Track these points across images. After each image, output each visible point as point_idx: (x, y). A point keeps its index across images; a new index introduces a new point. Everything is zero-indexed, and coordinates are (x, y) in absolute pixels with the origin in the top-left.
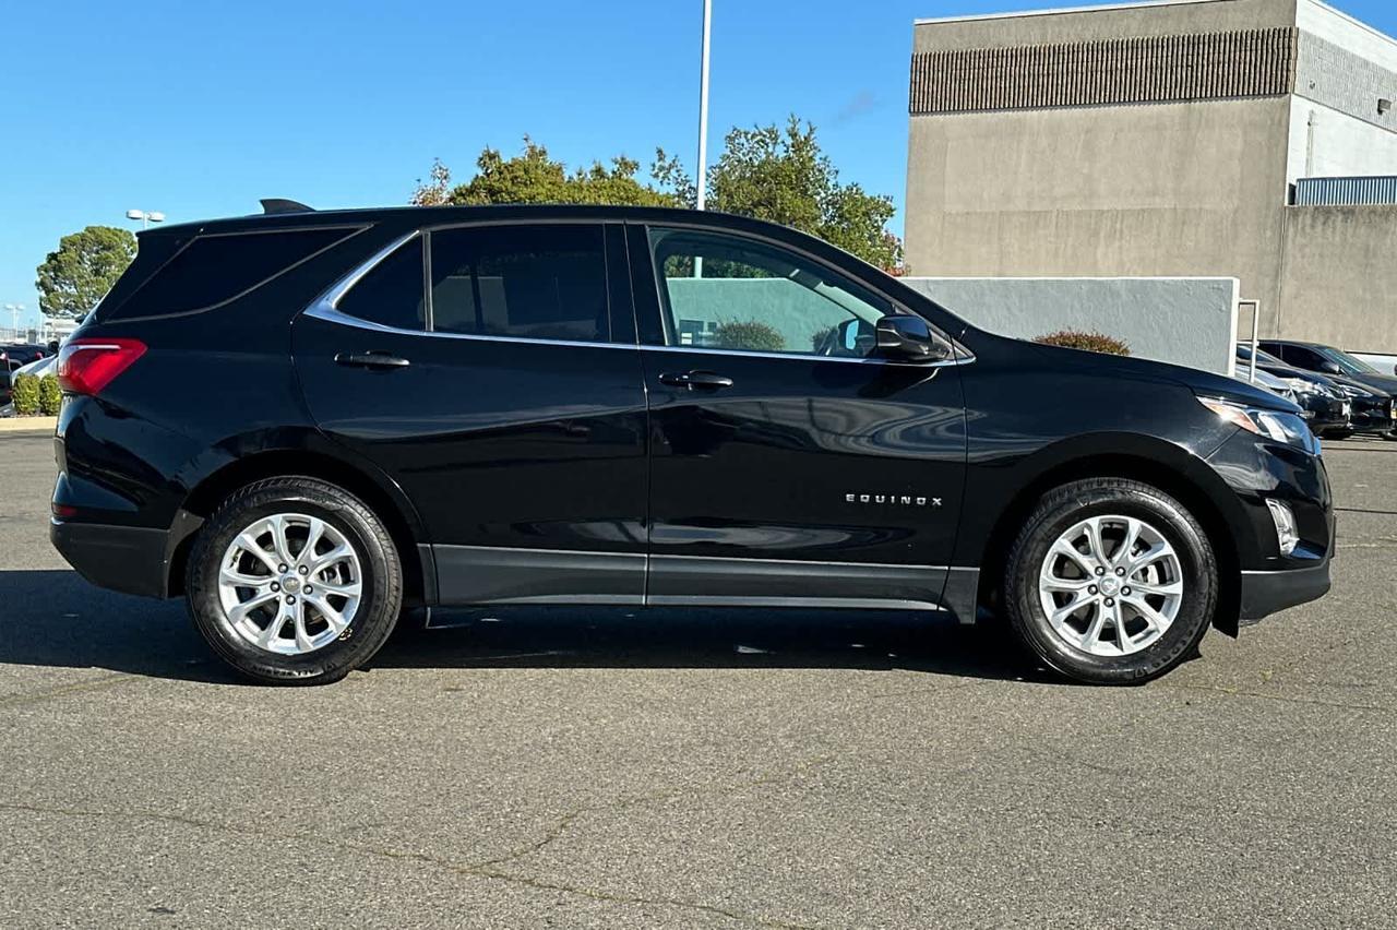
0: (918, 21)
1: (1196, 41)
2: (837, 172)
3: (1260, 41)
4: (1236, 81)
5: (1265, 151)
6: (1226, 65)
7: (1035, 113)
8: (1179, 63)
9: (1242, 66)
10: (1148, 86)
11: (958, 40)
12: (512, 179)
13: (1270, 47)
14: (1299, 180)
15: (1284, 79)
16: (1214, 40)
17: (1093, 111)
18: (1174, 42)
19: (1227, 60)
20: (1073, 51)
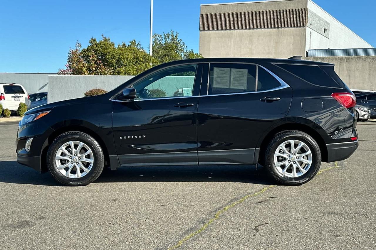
0: (201, 5)
1: (280, 12)
2: (187, 47)
3: (298, 12)
4: (291, 23)
5: (300, 42)
6: (288, 18)
7: (235, 31)
8: (276, 18)
9: (293, 18)
10: (267, 24)
11: (213, 10)
12: (101, 47)
13: (300, 13)
14: (308, 50)
15: (304, 22)
16: (285, 11)
17: (252, 30)
18: (274, 12)
19: (288, 17)
20: (246, 14)
